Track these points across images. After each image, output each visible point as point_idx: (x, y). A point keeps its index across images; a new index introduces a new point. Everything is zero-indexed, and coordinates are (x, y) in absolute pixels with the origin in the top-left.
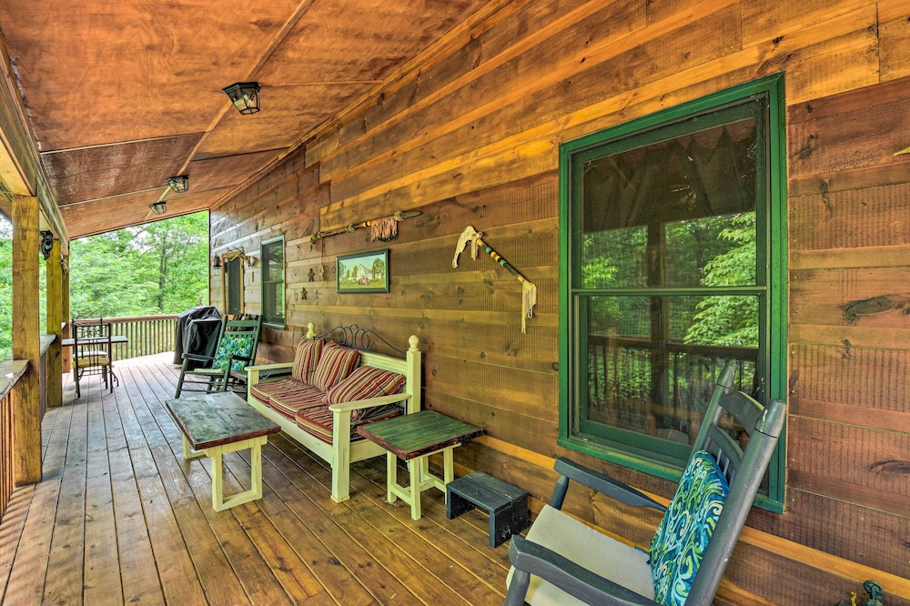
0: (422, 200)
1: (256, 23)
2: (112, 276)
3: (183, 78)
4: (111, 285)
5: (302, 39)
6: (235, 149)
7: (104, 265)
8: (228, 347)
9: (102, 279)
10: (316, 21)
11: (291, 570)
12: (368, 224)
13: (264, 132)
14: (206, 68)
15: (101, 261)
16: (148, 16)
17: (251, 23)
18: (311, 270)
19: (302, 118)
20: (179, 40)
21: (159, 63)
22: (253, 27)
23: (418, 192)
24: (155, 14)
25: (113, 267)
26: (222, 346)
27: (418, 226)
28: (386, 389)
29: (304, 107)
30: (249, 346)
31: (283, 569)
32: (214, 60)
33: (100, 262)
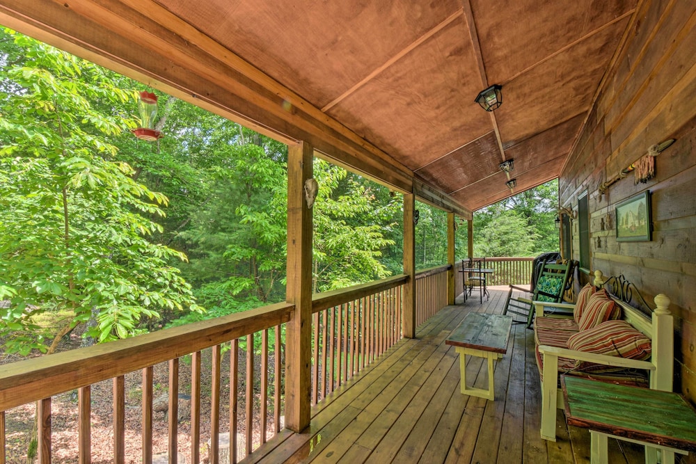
0: (675, 124)
1: (451, 55)
2: (513, 231)
3: (443, 109)
4: (511, 236)
5: (496, 39)
6: (531, 130)
7: (509, 224)
8: (544, 284)
9: (506, 233)
10: (492, 22)
11: (460, 455)
12: (633, 166)
13: (545, 110)
14: (449, 96)
15: (508, 221)
16: (393, 92)
17: (448, 57)
18: (602, 219)
19: (572, 84)
20: (419, 92)
21: (421, 108)
22: (451, 58)
23: (672, 115)
24: (394, 89)
25: (513, 225)
26: (540, 283)
27: (673, 157)
28: (622, 350)
29: (562, 76)
30: (558, 286)
31: (457, 451)
32: (449, 90)
33: (506, 223)
